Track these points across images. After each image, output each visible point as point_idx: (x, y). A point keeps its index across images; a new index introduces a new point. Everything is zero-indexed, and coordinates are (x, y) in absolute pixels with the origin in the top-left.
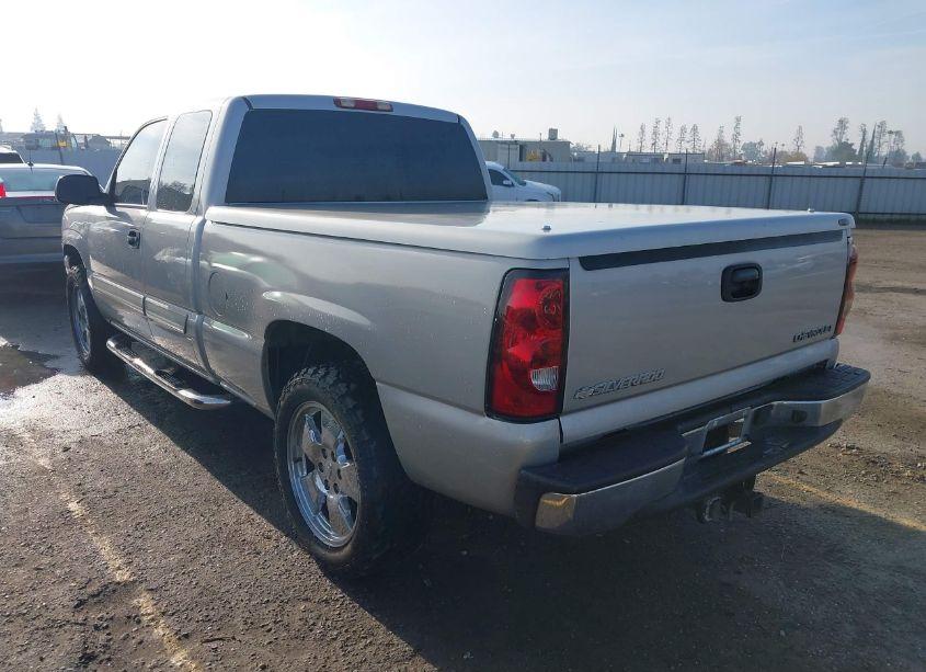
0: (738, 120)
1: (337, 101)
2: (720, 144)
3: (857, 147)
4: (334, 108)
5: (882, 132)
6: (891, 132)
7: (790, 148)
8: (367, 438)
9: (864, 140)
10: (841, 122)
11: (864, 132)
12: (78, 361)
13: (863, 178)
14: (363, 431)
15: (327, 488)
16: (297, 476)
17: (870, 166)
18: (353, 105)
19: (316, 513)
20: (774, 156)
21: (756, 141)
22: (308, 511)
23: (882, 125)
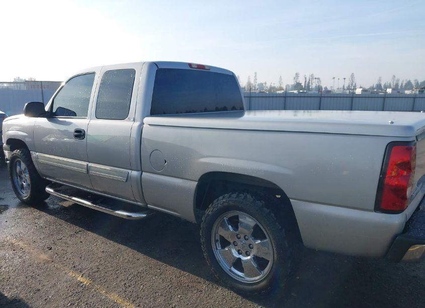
0: (256, 73)
1: (190, 65)
2: (249, 84)
3: (303, 84)
4: (189, 68)
5: (313, 78)
6: (316, 78)
7: (277, 85)
8: (280, 227)
9: (306, 81)
10: (296, 74)
11: (306, 78)
12: (18, 201)
13: (321, 97)
14: (277, 223)
15: (239, 253)
16: (217, 249)
17: (310, 92)
18: (196, 67)
19: (231, 268)
20: (271, 88)
21: (263, 82)
22: (225, 266)
23: (312, 75)
